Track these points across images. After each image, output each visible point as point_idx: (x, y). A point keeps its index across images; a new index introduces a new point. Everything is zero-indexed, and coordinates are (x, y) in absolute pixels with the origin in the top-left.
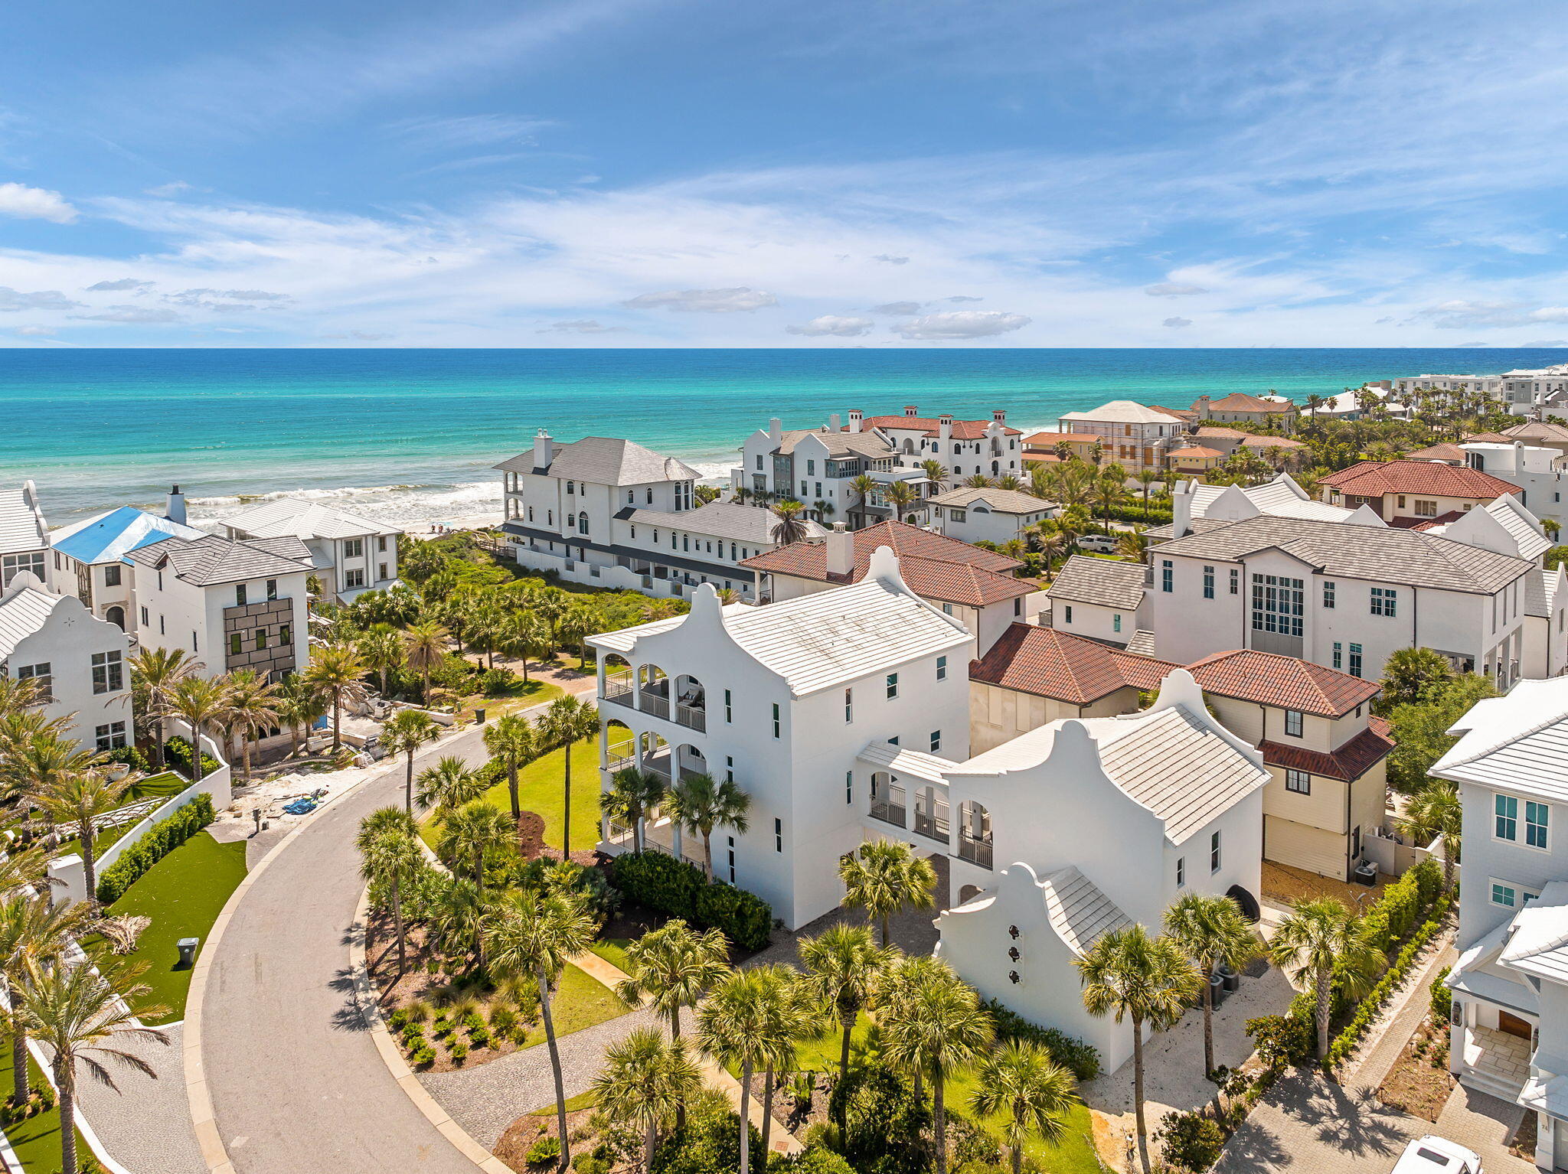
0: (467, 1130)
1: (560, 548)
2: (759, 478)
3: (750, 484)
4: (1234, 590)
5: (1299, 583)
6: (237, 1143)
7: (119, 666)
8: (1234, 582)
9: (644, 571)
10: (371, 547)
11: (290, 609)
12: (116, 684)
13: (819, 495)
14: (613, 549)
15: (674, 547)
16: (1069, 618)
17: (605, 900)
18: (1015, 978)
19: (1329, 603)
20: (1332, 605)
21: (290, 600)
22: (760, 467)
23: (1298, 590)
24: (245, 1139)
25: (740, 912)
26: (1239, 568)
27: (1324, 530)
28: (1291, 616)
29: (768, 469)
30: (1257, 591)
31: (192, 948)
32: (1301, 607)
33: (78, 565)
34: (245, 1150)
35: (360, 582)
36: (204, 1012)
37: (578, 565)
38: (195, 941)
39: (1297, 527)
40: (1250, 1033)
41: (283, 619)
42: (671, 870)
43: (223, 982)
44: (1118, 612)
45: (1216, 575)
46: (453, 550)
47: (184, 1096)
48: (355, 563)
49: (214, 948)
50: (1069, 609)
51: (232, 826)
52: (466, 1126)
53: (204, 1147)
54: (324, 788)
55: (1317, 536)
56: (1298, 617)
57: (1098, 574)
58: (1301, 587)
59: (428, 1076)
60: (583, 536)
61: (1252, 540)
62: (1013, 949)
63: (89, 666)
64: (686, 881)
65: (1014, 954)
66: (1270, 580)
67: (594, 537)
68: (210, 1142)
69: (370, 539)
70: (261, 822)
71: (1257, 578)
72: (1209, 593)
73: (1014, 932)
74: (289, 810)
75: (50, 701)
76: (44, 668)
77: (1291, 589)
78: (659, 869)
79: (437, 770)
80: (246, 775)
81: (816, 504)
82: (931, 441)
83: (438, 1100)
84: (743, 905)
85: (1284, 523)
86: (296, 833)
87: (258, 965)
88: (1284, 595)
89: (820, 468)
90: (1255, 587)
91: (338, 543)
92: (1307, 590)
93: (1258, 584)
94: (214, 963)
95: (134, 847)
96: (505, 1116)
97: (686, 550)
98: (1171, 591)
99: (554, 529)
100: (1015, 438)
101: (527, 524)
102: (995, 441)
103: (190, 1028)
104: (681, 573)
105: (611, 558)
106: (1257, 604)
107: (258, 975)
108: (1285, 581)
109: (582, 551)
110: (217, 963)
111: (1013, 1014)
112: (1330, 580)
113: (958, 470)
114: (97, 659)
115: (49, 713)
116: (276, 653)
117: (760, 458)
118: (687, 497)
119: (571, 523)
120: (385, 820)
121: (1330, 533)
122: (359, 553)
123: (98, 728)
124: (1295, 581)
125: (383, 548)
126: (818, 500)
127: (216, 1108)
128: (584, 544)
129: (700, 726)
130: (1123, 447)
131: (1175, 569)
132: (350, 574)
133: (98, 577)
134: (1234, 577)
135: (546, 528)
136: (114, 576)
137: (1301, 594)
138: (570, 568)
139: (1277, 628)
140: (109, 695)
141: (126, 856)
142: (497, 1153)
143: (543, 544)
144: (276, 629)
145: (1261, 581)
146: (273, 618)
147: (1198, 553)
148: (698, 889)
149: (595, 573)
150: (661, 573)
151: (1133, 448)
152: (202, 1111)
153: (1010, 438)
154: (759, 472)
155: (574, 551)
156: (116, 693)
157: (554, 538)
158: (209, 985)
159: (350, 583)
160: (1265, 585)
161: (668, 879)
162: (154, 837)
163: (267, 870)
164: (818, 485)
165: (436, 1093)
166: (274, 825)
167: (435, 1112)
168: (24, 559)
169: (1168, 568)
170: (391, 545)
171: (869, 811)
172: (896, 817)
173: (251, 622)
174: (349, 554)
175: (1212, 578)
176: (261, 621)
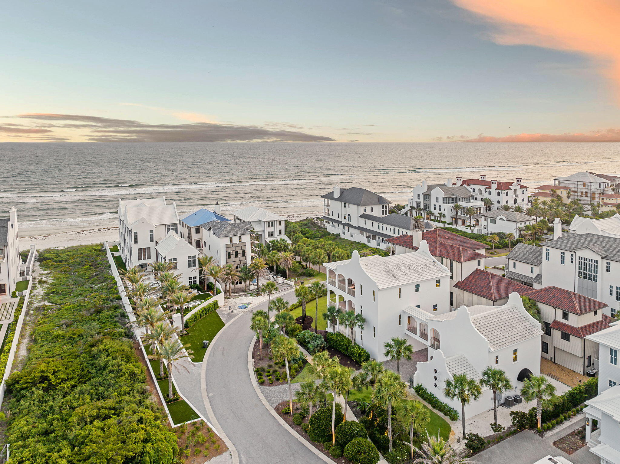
0: (269, 402)
1: (341, 226)
2: (418, 204)
3: (415, 205)
4: (572, 262)
5: (596, 262)
6: (210, 395)
7: (195, 260)
8: (572, 259)
9: (368, 237)
10: (276, 224)
11: (245, 245)
12: (194, 265)
13: (440, 210)
14: (359, 228)
15: (379, 229)
16: (514, 267)
17: (322, 345)
18: (436, 385)
19: (608, 270)
20: (609, 271)
21: (245, 243)
22: (419, 199)
23: (596, 264)
24: (212, 394)
25: (360, 355)
26: (574, 254)
27: (612, 241)
28: (593, 274)
29: (422, 199)
30: (580, 263)
31: (207, 343)
32: (597, 271)
33: (188, 227)
34: (212, 397)
35: (272, 235)
36: (208, 361)
37: (346, 232)
38: (208, 341)
39: (601, 239)
40: (511, 415)
41: (243, 248)
42: (342, 339)
43: (214, 354)
44: (533, 266)
45: (565, 255)
46: (306, 225)
47: (200, 381)
48: (271, 229)
49: (213, 344)
50: (514, 263)
51: (223, 310)
52: (268, 401)
53: (203, 394)
54: (251, 302)
55: (608, 243)
56: (595, 274)
57: (527, 251)
58: (597, 263)
59: (262, 387)
60: (349, 222)
61: (581, 243)
62: (435, 377)
63: (187, 260)
64: (346, 343)
65: (436, 378)
66: (586, 259)
67: (353, 223)
68: (204, 394)
69: (276, 222)
70: (231, 310)
71: (580, 258)
72: (563, 262)
73: (436, 371)
74: (240, 308)
75: (177, 269)
76: (175, 259)
77: (593, 263)
78: (339, 338)
79: (275, 300)
80: (230, 295)
81: (439, 213)
82: (488, 190)
83: (263, 393)
84: (361, 352)
85: (596, 237)
86: (241, 314)
87: (223, 350)
88: (591, 265)
89: (441, 200)
90: (579, 262)
91: (266, 223)
92: (599, 265)
93: (580, 261)
94: (212, 348)
95: (195, 313)
96: (279, 400)
97: (383, 230)
98: (549, 260)
99: (340, 219)
100: (525, 189)
101: (331, 217)
102: (515, 190)
103: (204, 364)
104: (381, 238)
105: (358, 231)
106: (580, 268)
107: (223, 353)
108: (591, 260)
109: (349, 228)
110: (213, 349)
111: (436, 397)
112: (609, 261)
113: (499, 202)
114: (189, 257)
115: (175, 273)
116: (241, 258)
117: (419, 195)
118: (386, 211)
119: (345, 218)
120: (260, 313)
121: (614, 242)
122: (272, 226)
123: (189, 278)
124: (594, 260)
125: (280, 224)
126: (440, 212)
127: (207, 385)
128: (349, 226)
129: (354, 295)
130: (582, 192)
131: (550, 252)
132: (269, 232)
133: (193, 231)
134: (572, 257)
135: (337, 219)
136: (198, 231)
137: (597, 266)
138: (344, 233)
139: (588, 278)
140: (192, 268)
141: (193, 316)
142: (275, 409)
143: (336, 225)
144: (241, 252)
145: (582, 260)
146: (240, 248)
147: (559, 246)
148: (349, 346)
149: (352, 236)
150: (374, 238)
151: (587, 193)
152: (203, 386)
153: (522, 189)
154: (418, 200)
155: (346, 228)
156: (195, 268)
157: (339, 222)
158: (210, 354)
159: (269, 236)
160: (583, 261)
161: (341, 342)
162: (201, 311)
163: (231, 324)
164: (440, 206)
165: (263, 392)
166: (235, 311)
167: (262, 397)
168: (172, 225)
169: (548, 252)
170: (283, 223)
171: (407, 329)
172: (414, 331)
173: (234, 249)
174: (269, 226)
175: (564, 256)
176: (237, 248)
